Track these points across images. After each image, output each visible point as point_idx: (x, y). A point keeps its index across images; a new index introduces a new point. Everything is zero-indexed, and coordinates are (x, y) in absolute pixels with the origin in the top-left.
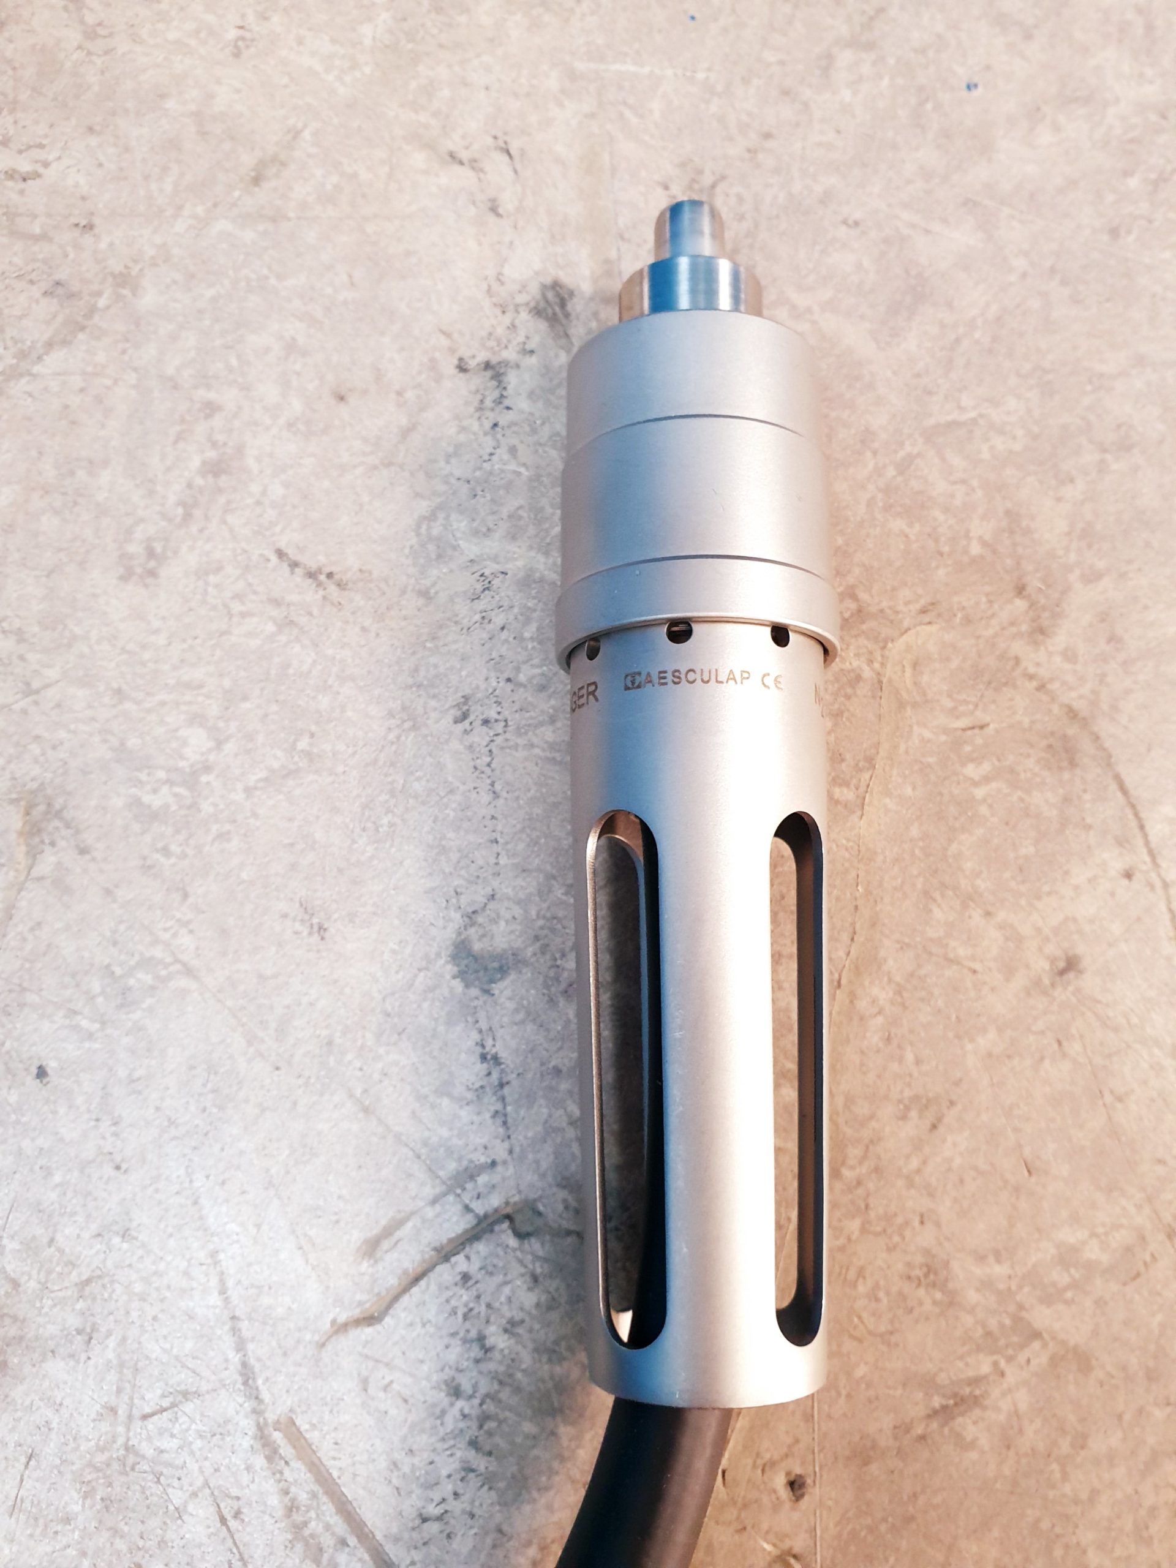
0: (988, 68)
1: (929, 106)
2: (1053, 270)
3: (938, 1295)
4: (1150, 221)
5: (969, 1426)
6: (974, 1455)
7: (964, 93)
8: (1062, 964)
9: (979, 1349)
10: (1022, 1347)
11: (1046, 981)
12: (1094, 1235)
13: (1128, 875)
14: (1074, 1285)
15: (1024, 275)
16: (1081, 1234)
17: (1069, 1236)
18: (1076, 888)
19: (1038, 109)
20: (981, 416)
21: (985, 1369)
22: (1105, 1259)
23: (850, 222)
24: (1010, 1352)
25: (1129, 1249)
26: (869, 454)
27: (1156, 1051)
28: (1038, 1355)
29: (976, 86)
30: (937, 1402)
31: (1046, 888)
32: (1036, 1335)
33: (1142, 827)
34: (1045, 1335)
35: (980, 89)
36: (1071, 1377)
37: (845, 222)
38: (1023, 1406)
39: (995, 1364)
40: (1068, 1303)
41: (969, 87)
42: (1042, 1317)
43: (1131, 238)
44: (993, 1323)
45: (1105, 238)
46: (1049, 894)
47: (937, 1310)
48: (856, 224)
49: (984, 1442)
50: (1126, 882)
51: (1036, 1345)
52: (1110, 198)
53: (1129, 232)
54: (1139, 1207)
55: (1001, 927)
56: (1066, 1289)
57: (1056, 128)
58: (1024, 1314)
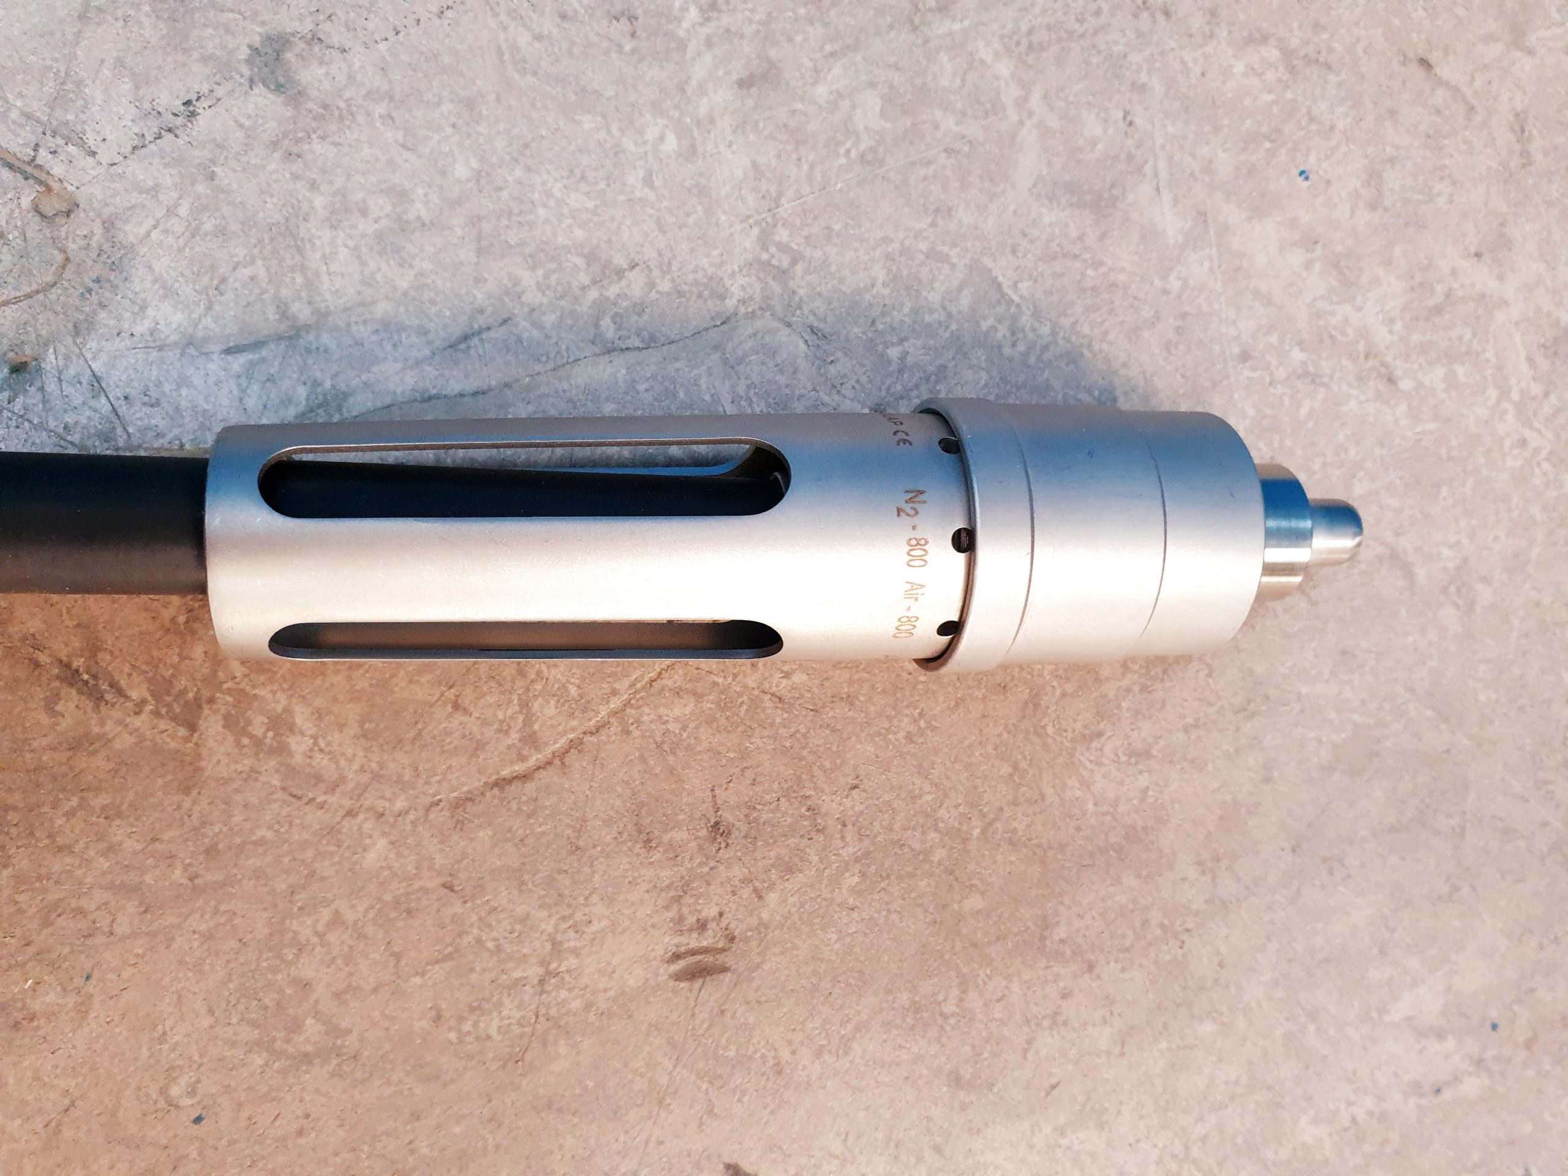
0: (1328, 183)
1: (1268, 145)
2: (1184, 316)
3: (182, 619)
4: (1271, 383)
5: (71, 703)
6: (45, 719)
7: (1296, 172)
9: (149, 681)
10: (174, 719)
12: (315, 738)
14: (258, 743)
15: (1165, 292)
16: (310, 728)
17: (302, 717)
19: (1316, 243)
20: (1018, 306)
21: (134, 694)
22: (298, 759)
23: (1128, 119)
24: (163, 711)
25: (318, 778)
26: (929, 219)
27: (521, 718)
28: (171, 736)
29: (1307, 178)
30: (78, 663)
32: (192, 728)
34: (196, 735)
35: (1306, 184)
36: (169, 777)
37: (1126, 114)
38: (117, 745)
39: (144, 702)
40: (239, 744)
41: (1302, 173)
42: (212, 724)
43: (1247, 373)
44: (182, 683)
45: (1237, 350)
47: (167, 623)
48: (1131, 124)
49: (64, 724)
51: (182, 732)
52: (1274, 339)
53: (1253, 369)
54: (362, 770)
56: (251, 737)
57: (1308, 265)
58: (206, 707)
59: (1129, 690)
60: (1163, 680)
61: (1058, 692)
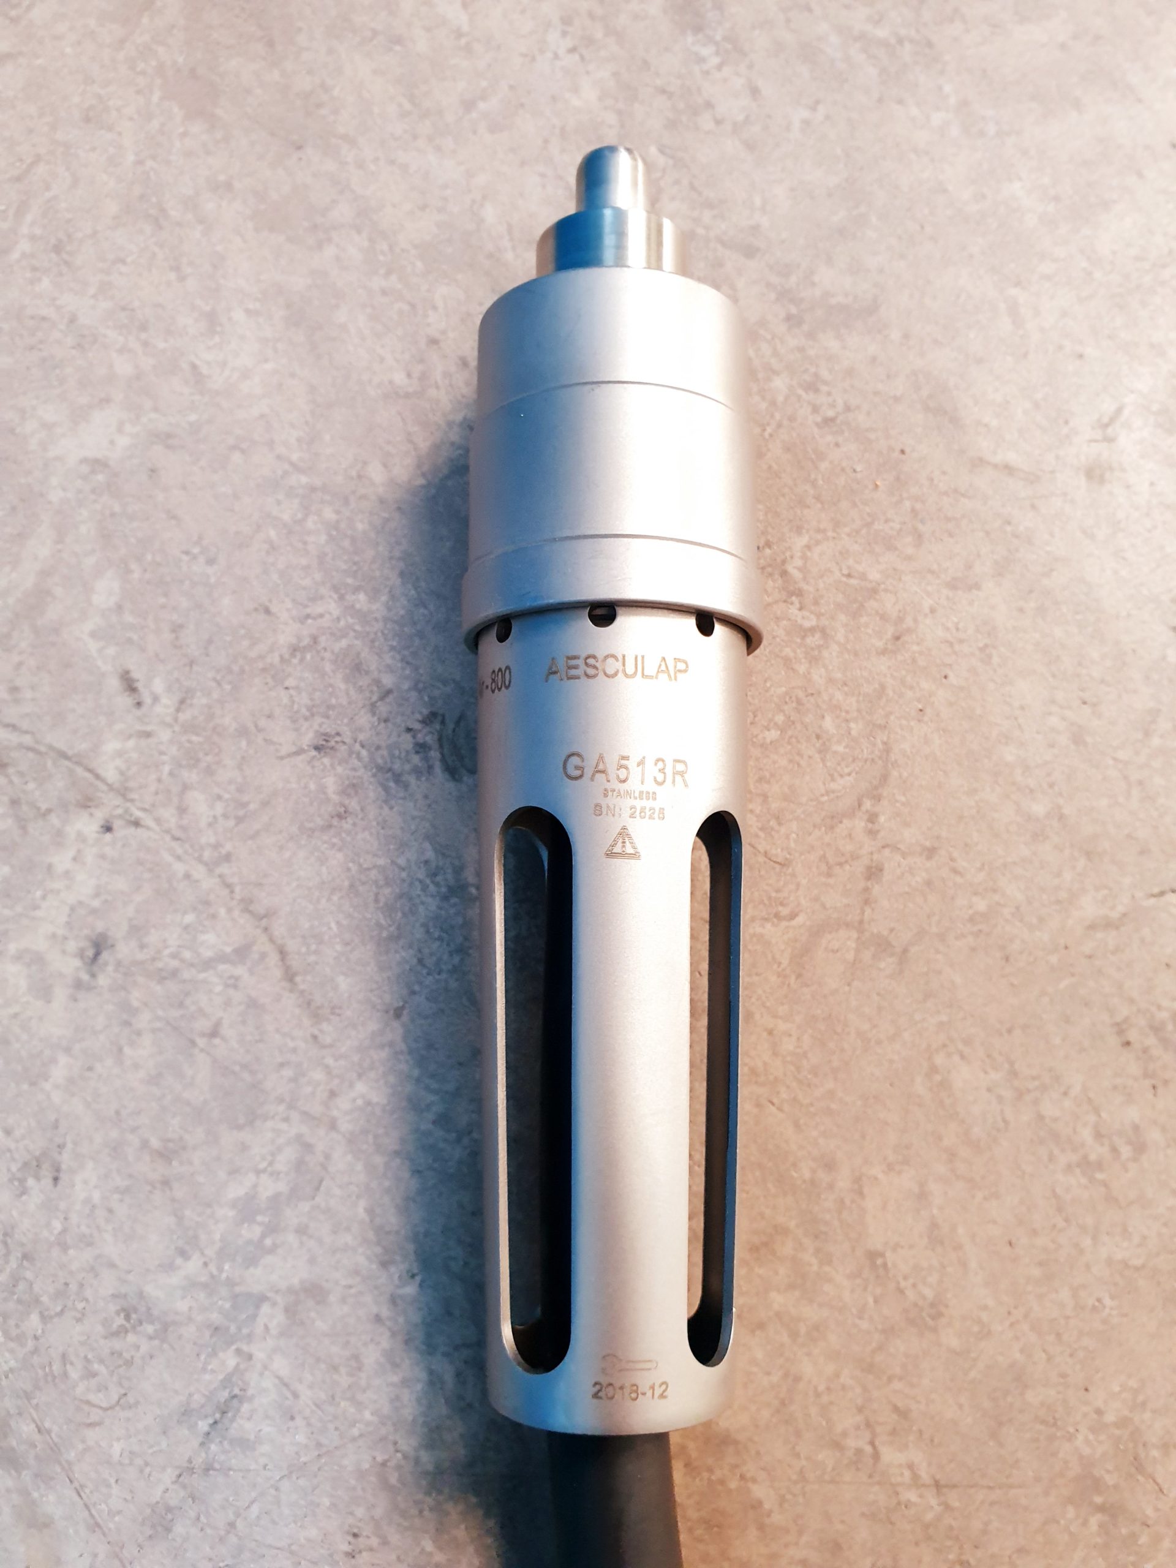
3: (150, 1329)
5: (243, 1425)
6: (265, 1448)
8: (90, 953)
9: (214, 1354)
10: (254, 1317)
11: (85, 977)
12: (258, 1172)
13: (108, 829)
14: (271, 1229)
16: (251, 1178)
17: (236, 1190)
18: (67, 874)
21: (231, 1361)
22: (282, 1187)
24: (245, 1331)
25: (299, 1165)
27: (222, 967)
28: (271, 1316)
30: (203, 1426)
31: (39, 894)
32: (262, 1299)
33: (98, 777)
34: (269, 1295)
36: (313, 1314)
38: (285, 1372)
39: (238, 1351)
40: (272, 1250)
42: (257, 1278)
44: (215, 1317)
46: (44, 897)
47: (156, 1342)
49: (267, 1429)
50: (108, 836)
51: (265, 1308)
54: (286, 1120)
55: (18, 958)
56: (263, 1236)
58: (238, 1289)
59: (145, 344)
60: (133, 310)
61: (153, 415)
